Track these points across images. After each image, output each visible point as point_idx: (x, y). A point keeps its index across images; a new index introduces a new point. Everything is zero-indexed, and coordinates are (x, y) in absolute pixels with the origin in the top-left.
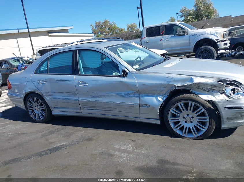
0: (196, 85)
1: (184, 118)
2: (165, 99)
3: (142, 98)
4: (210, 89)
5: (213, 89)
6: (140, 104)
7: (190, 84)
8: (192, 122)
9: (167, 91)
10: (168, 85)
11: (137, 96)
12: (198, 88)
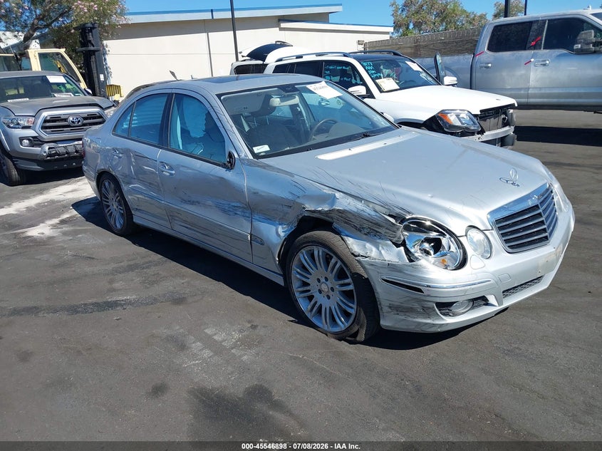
0: (340, 214)
1: (319, 280)
2: (288, 233)
3: (256, 223)
4: (371, 229)
5: (377, 232)
6: (251, 235)
7: (327, 211)
8: (329, 297)
9: (293, 217)
10: (294, 202)
11: (248, 215)
12: (346, 223)
